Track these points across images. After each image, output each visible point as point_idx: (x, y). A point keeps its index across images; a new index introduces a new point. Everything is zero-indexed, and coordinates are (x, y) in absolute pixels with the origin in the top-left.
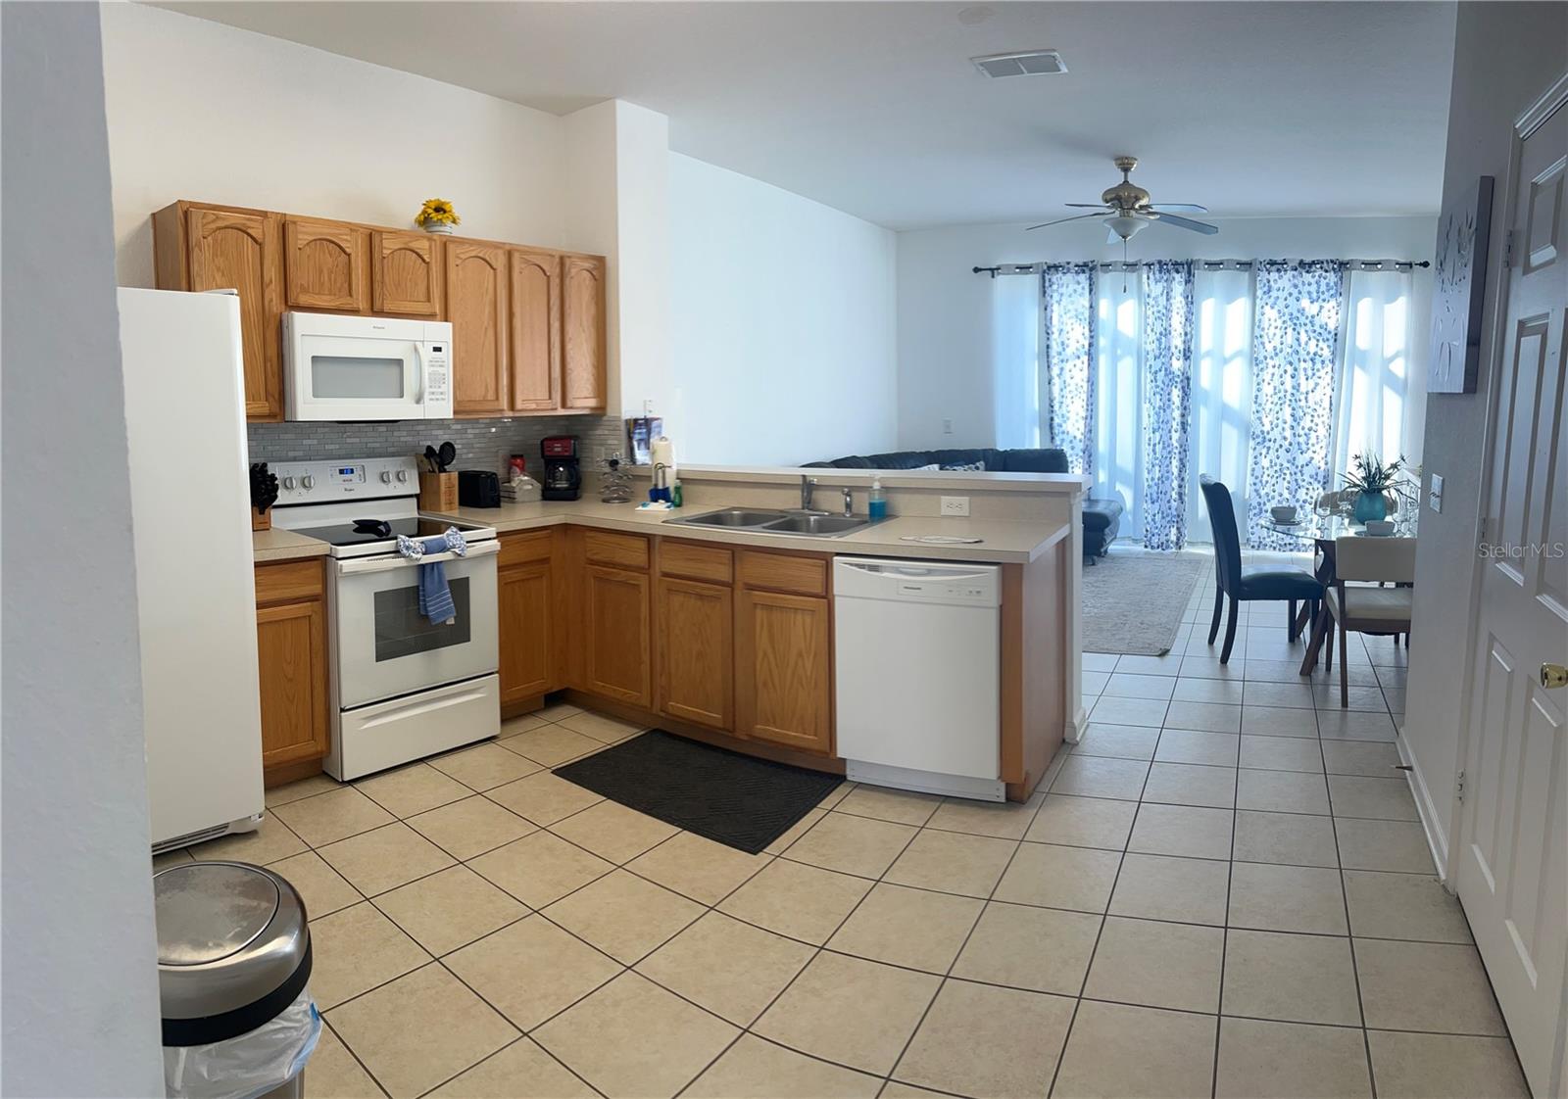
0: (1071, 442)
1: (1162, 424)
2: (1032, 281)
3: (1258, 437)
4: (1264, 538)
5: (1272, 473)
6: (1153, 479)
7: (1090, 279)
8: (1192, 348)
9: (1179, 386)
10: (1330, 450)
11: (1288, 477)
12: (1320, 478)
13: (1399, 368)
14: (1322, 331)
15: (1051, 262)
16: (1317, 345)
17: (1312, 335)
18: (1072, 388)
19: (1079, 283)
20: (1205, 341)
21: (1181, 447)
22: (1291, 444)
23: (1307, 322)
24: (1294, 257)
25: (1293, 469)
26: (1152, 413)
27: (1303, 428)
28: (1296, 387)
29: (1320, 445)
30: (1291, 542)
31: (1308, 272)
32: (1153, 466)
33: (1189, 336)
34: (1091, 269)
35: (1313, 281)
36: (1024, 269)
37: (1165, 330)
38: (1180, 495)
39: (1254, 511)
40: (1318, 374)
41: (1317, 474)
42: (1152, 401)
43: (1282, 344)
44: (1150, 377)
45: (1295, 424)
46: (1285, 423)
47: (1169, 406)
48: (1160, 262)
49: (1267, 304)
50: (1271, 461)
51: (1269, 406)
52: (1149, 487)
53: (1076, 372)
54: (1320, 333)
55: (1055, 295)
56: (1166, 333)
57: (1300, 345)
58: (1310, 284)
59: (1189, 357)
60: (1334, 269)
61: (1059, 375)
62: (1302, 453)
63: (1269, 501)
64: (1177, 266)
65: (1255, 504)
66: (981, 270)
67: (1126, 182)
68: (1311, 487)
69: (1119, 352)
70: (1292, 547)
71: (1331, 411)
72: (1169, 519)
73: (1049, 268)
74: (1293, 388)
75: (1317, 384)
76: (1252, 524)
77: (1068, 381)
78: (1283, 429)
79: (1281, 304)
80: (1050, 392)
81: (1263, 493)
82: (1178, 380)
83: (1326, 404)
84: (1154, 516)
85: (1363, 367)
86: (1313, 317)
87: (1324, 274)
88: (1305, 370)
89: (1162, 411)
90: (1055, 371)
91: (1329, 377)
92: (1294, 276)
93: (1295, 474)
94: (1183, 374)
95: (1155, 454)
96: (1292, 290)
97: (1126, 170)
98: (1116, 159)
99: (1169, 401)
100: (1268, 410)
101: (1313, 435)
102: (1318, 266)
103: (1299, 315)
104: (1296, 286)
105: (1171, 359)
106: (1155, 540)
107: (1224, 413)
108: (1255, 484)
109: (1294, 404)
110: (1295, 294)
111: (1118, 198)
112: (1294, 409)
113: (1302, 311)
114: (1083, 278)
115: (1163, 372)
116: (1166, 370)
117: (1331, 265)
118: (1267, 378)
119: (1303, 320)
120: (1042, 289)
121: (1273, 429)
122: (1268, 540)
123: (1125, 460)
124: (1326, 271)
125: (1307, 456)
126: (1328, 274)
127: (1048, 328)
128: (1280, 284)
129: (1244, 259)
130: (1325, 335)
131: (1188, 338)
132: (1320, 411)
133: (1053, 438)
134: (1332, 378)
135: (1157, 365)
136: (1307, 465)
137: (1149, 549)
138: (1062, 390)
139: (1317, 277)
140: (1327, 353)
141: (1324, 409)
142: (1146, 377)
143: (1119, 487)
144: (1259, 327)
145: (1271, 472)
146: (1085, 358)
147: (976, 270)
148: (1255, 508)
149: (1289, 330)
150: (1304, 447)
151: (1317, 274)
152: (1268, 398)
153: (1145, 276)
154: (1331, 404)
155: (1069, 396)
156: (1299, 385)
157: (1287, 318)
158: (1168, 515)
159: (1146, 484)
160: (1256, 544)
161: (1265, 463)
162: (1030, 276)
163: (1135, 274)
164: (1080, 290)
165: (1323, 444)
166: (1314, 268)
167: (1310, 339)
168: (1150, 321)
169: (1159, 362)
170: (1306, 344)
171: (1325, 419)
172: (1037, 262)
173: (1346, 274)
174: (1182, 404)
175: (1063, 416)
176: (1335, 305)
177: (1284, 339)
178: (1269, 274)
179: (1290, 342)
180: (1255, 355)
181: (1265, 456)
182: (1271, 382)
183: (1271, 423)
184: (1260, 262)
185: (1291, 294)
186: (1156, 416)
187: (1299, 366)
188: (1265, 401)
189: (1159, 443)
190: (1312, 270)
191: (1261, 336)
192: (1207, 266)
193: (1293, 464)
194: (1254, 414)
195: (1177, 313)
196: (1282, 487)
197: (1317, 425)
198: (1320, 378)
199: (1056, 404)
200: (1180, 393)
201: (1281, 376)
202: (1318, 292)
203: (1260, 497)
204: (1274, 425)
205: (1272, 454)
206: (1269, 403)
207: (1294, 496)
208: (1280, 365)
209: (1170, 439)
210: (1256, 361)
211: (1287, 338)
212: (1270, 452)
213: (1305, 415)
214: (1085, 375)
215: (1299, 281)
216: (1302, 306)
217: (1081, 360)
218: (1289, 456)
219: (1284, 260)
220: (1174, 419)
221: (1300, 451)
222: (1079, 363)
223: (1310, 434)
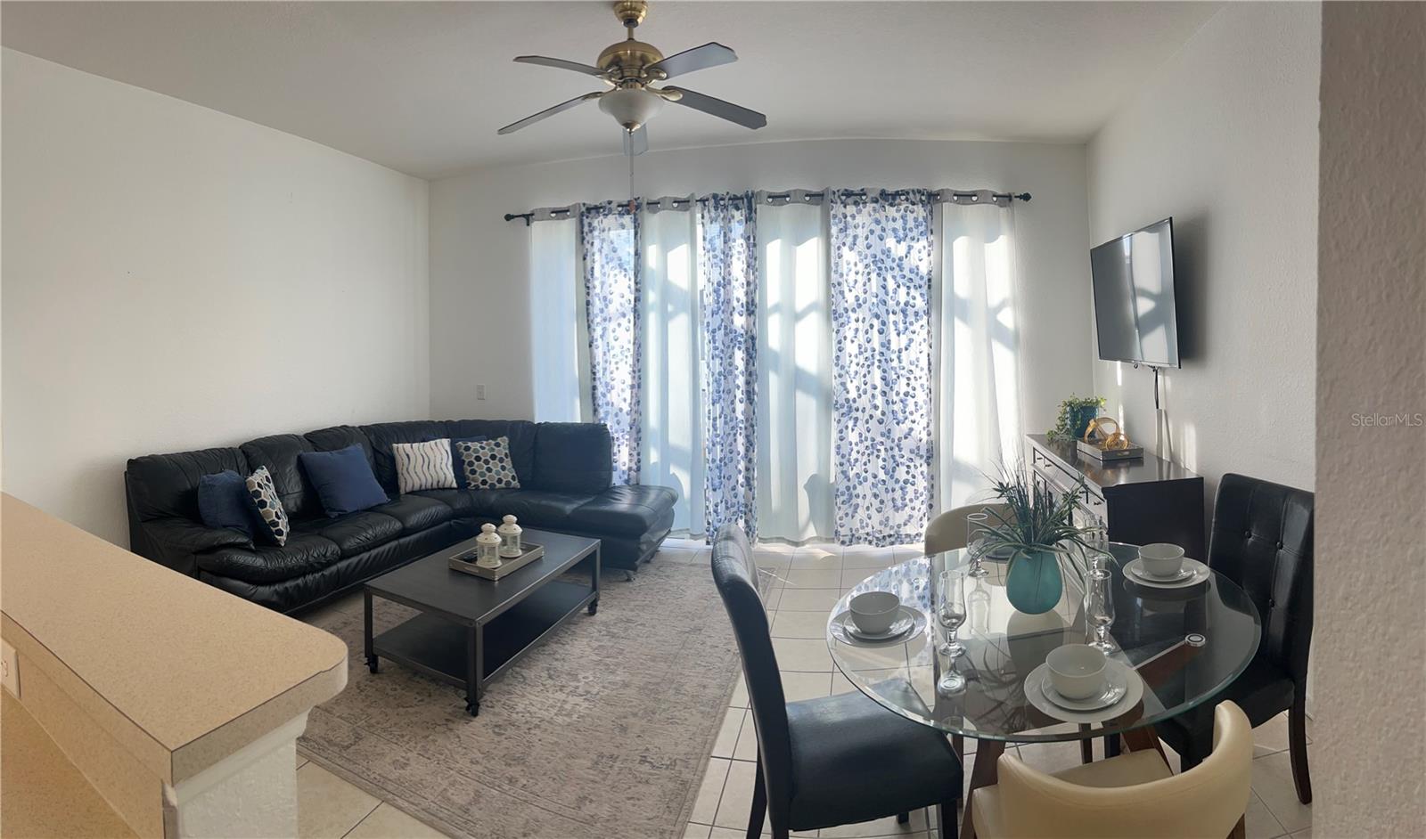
0: (616, 415)
1: (723, 393)
2: (568, 227)
3: (842, 406)
4: (857, 530)
5: (862, 450)
6: (714, 461)
7: (635, 221)
8: (757, 300)
9: (743, 347)
10: (932, 417)
11: (883, 454)
12: (923, 452)
13: (1008, 318)
14: (913, 276)
15: (592, 202)
16: (908, 294)
17: (901, 281)
18: (617, 351)
19: (623, 226)
20: (773, 293)
21: (747, 420)
22: (883, 414)
23: (894, 265)
24: (874, 186)
25: (888, 444)
26: (711, 380)
27: (898, 394)
28: (886, 345)
29: (920, 412)
30: (892, 533)
31: (891, 205)
32: (714, 445)
34: (638, 207)
35: (898, 215)
36: (561, 213)
37: (724, 279)
38: (748, 479)
39: (842, 498)
40: (911, 328)
41: (918, 448)
42: (711, 366)
43: (865, 293)
44: (707, 336)
45: (887, 389)
46: (875, 388)
47: (731, 372)
48: (715, 196)
49: (844, 244)
50: (860, 435)
51: (854, 368)
52: (710, 470)
53: (620, 332)
54: (911, 279)
55: (597, 243)
56: (725, 283)
57: (887, 294)
58: (894, 220)
59: (753, 312)
60: (922, 201)
61: (602, 337)
62: (898, 424)
63: (860, 483)
64: (735, 201)
65: (842, 488)
66: (513, 217)
68: (912, 465)
69: (670, 308)
70: (893, 539)
71: (930, 371)
72: (735, 509)
73: (589, 210)
74: (883, 345)
75: (911, 341)
76: (841, 513)
77: (612, 343)
78: (873, 396)
79: (861, 243)
80: (592, 357)
81: (851, 474)
82: (742, 340)
83: (924, 363)
84: (716, 506)
85: (964, 319)
86: (901, 259)
87: (911, 206)
88: (895, 323)
89: (722, 377)
90: (598, 332)
91: (924, 333)
92: (874, 210)
93: (892, 449)
94: (747, 333)
95: (716, 430)
96: (874, 226)
99: (730, 366)
100: (852, 374)
101: (910, 401)
102: (903, 198)
103: (884, 257)
104: (878, 222)
105: (731, 315)
107: (798, 380)
108: (841, 464)
109: (884, 365)
110: (878, 232)
112: (884, 371)
113: (887, 252)
114: (627, 220)
115: (722, 331)
116: (726, 328)
117: (918, 196)
118: (850, 334)
119: (889, 263)
120: (579, 235)
121: (860, 396)
122: (861, 531)
123: (679, 435)
124: (913, 204)
125: (905, 427)
126: (915, 207)
127: (588, 281)
128: (859, 219)
129: (815, 190)
131: (752, 287)
132: (917, 373)
133: (595, 411)
134: (929, 332)
135: (715, 322)
136: (906, 438)
137: (711, 546)
138: (605, 354)
139: (902, 211)
140: (920, 304)
141: (922, 369)
142: (703, 338)
143: (673, 470)
144: (836, 272)
145: (861, 448)
146: (631, 316)
147: (508, 217)
148: (843, 494)
149: (874, 276)
150: (900, 416)
151: (902, 207)
152: (853, 358)
153: (699, 216)
154: (930, 364)
155: (613, 361)
156: (889, 342)
157: (870, 260)
158: (733, 506)
159: (706, 466)
160: (847, 539)
161: (853, 437)
162: (566, 222)
163: (688, 212)
164: (623, 235)
165: (924, 411)
166: (898, 201)
167: (899, 286)
169: (718, 318)
170: (895, 292)
171: (924, 381)
172: (574, 203)
173: (936, 207)
174: (746, 369)
175: (607, 384)
176: (925, 243)
177: (867, 287)
178: (845, 207)
179: (874, 290)
180: (834, 308)
181: (853, 430)
182: (855, 340)
183: (858, 389)
184: (834, 193)
185: (872, 232)
186: (715, 384)
187: (888, 319)
188: (848, 362)
189: (720, 417)
190: (896, 202)
191: (839, 284)
192: (770, 200)
193: (888, 438)
194: (836, 378)
195: (739, 259)
196: (876, 466)
197: (914, 389)
198: (914, 332)
199: (599, 368)
200: (744, 355)
201: (867, 332)
202: (905, 229)
203: (849, 480)
204: (861, 392)
205: (861, 426)
206: (853, 365)
207: (892, 477)
208: (864, 318)
209: (734, 412)
210: (835, 314)
211: (870, 285)
212: (858, 424)
213: (898, 377)
214: (630, 336)
215: (881, 215)
216: (887, 246)
217: (627, 317)
218: (882, 428)
219: (862, 190)
220: (738, 387)
221: (895, 421)
222: (624, 322)
223: (906, 400)
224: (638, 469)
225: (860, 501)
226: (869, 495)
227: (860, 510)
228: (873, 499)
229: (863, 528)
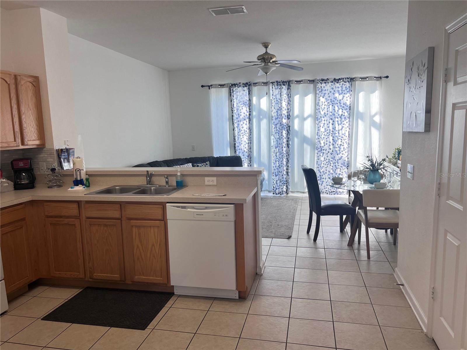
0: (243, 153)
1: (279, 145)
2: (224, 91)
3: (319, 149)
6: (276, 167)
7: (249, 89)
8: (291, 114)
9: (286, 129)
10: (349, 153)
11: (332, 164)
12: (346, 164)
13: (377, 119)
14: (344, 106)
15: (233, 83)
16: (342, 112)
17: (340, 107)
18: (243, 131)
19: (244, 91)
20: (296, 112)
21: (287, 153)
22: (333, 151)
23: (338, 102)
24: (332, 77)
25: (334, 161)
26: (275, 140)
27: (338, 145)
28: (334, 128)
29: (345, 151)
30: (334, 191)
31: (337, 83)
32: (276, 162)
33: (289, 110)
34: (249, 85)
35: (340, 86)
36: (222, 86)
37: (280, 107)
38: (287, 173)
39: (318, 179)
40: (343, 123)
41: (344, 163)
42: (275, 136)
44: (274, 126)
45: (334, 143)
46: (330, 142)
47: (282, 138)
48: (277, 82)
49: (321, 96)
50: (325, 158)
53: (244, 125)
54: (344, 107)
55: (235, 96)
56: (280, 109)
57: (335, 112)
58: (338, 88)
59: (289, 118)
60: (348, 81)
61: (237, 127)
62: (337, 155)
63: (324, 174)
64: (284, 83)
65: (318, 175)
66: (204, 86)
68: (342, 168)
69: (261, 117)
70: (335, 193)
71: (349, 137)
73: (232, 85)
74: (333, 129)
75: (343, 127)
77: (241, 129)
78: (329, 145)
80: (234, 134)
81: (321, 171)
82: (285, 127)
83: (347, 134)
84: (277, 181)
85: (362, 119)
86: (340, 100)
87: (344, 83)
88: (338, 121)
89: (279, 140)
90: (236, 125)
91: (347, 125)
92: (332, 85)
93: (335, 163)
94: (287, 125)
95: (277, 157)
96: (331, 90)
99: (282, 136)
100: (322, 138)
101: (342, 147)
102: (342, 80)
103: (334, 100)
104: (333, 89)
105: (282, 119)
106: (277, 191)
107: (304, 140)
108: (318, 168)
109: (333, 135)
110: (333, 92)
112: (333, 137)
113: (335, 98)
114: (246, 88)
115: (279, 124)
116: (280, 123)
117: (347, 80)
118: (322, 125)
119: (336, 102)
120: (229, 93)
121: (325, 145)
123: (264, 159)
124: (345, 82)
125: (340, 156)
126: (346, 83)
127: (233, 108)
128: (326, 88)
129: (311, 79)
130: (346, 107)
132: (345, 138)
133: (235, 152)
134: (349, 124)
135: (277, 121)
136: (340, 159)
137: (275, 195)
138: (239, 132)
139: (341, 85)
140: (346, 114)
141: (346, 137)
142: (272, 127)
144: (318, 105)
145: (325, 162)
147: (202, 86)
148: (319, 177)
149: (331, 106)
150: (338, 152)
151: (341, 83)
152: (323, 133)
153: (271, 87)
154: (349, 135)
155: (242, 135)
156: (335, 127)
157: (329, 101)
158: (282, 181)
159: (273, 169)
161: (322, 159)
162: (225, 88)
163: (267, 86)
164: (245, 93)
165: (346, 151)
166: (340, 81)
167: (339, 109)
168: (273, 105)
169: (277, 120)
170: (338, 111)
171: (347, 140)
172: (227, 83)
173: (353, 83)
174: (287, 137)
175: (239, 143)
176: (349, 95)
177: (328, 110)
178: (321, 84)
179: (331, 111)
180: (317, 116)
181: (322, 156)
182: (324, 127)
183: (324, 143)
184: (318, 80)
185: (331, 92)
186: (276, 142)
187: (335, 120)
188: (321, 134)
189: (278, 152)
190: (339, 82)
191: (319, 109)
192: (296, 83)
193: (334, 159)
194: (317, 139)
195: (284, 101)
196: (330, 168)
197: (343, 143)
198: (344, 124)
199: (237, 137)
200: (286, 132)
201: (328, 124)
202: (342, 90)
203: (321, 173)
204: (325, 144)
205: (325, 155)
206: (323, 135)
207: (335, 172)
208: (327, 120)
209: (283, 151)
210: (317, 119)
211: (330, 109)
212: (324, 155)
213: (338, 139)
214: (248, 126)
215: (334, 87)
216: (336, 96)
217: (246, 120)
218: (332, 156)
219: (328, 79)
220: (284, 143)
221: (336, 154)
222: (245, 122)
223: (340, 147)
225: (324, 180)
226: (327, 178)
227: (324, 183)
228: (328, 179)
229: (325, 189)
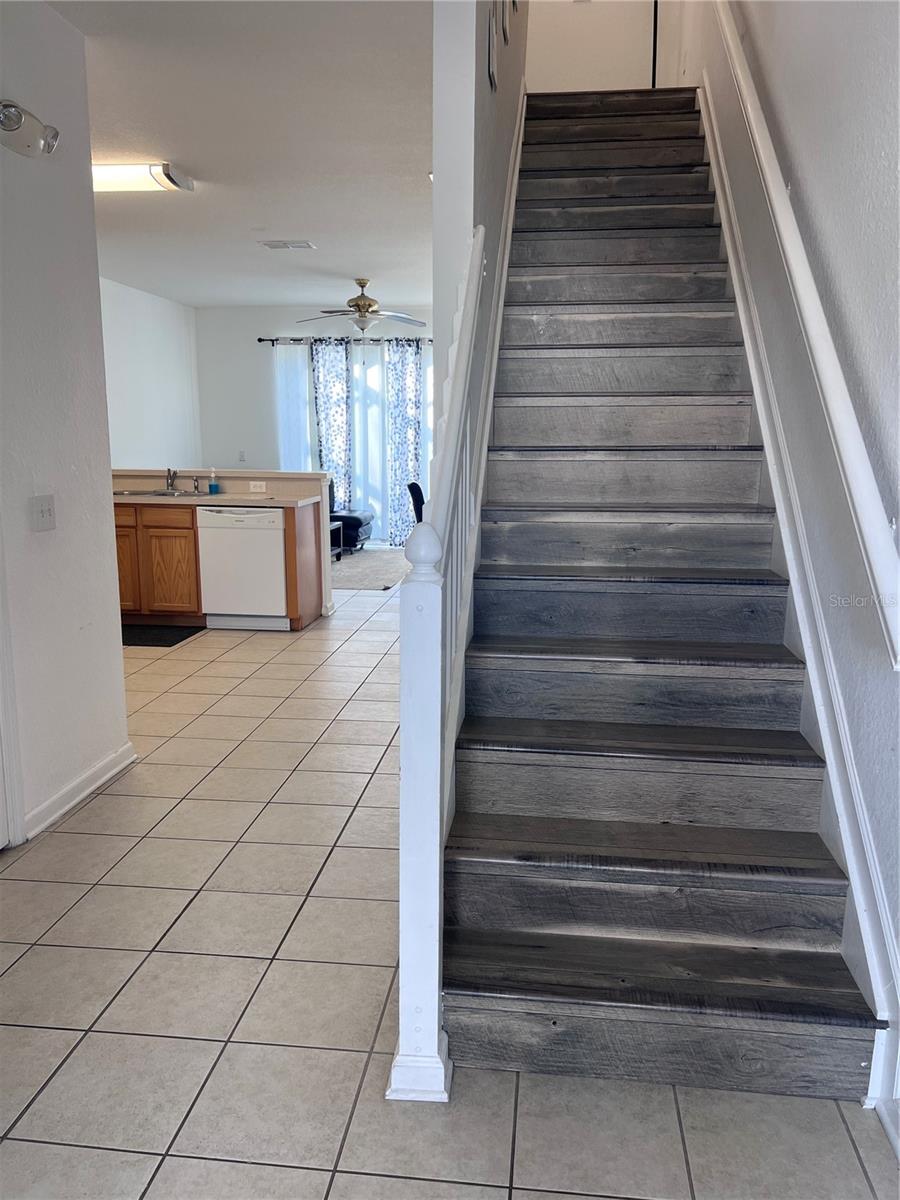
0: (335, 468)
1: (400, 454)
2: (302, 350)
6: (395, 496)
7: (346, 350)
8: (421, 400)
9: (413, 427)
15: (317, 337)
18: (336, 428)
19: (338, 352)
21: (415, 473)
26: (393, 447)
32: (395, 487)
34: (347, 343)
36: (297, 341)
37: (402, 387)
42: (393, 438)
44: (392, 421)
47: (405, 442)
48: (397, 339)
52: (393, 500)
53: (337, 417)
55: (321, 361)
56: (402, 390)
59: (418, 408)
61: (325, 419)
64: (409, 342)
66: (264, 340)
67: (363, 294)
69: (369, 402)
73: (316, 341)
77: (333, 423)
80: (319, 431)
82: (412, 423)
84: (398, 522)
89: (400, 446)
90: (322, 416)
94: (415, 419)
95: (396, 476)
97: (363, 287)
98: (356, 280)
99: (406, 438)
105: (406, 408)
106: (397, 540)
111: (357, 305)
114: (341, 348)
115: (401, 417)
116: (403, 416)
120: (310, 356)
123: (375, 480)
127: (316, 384)
131: (418, 392)
133: (322, 466)
135: (396, 412)
137: (393, 547)
138: (327, 430)
142: (389, 421)
143: (371, 501)
146: (344, 406)
147: (260, 340)
153: (386, 349)
155: (333, 434)
158: (407, 523)
159: (390, 499)
162: (302, 346)
163: (379, 347)
164: (339, 358)
168: (390, 381)
169: (398, 410)
172: (307, 335)
174: (415, 441)
175: (329, 449)
186: (396, 449)
189: (399, 471)
195: (411, 376)
199: (324, 440)
200: (414, 433)
209: (407, 468)
214: (344, 418)
217: (341, 407)
220: (410, 451)
222: (340, 410)
224: (350, 501)
